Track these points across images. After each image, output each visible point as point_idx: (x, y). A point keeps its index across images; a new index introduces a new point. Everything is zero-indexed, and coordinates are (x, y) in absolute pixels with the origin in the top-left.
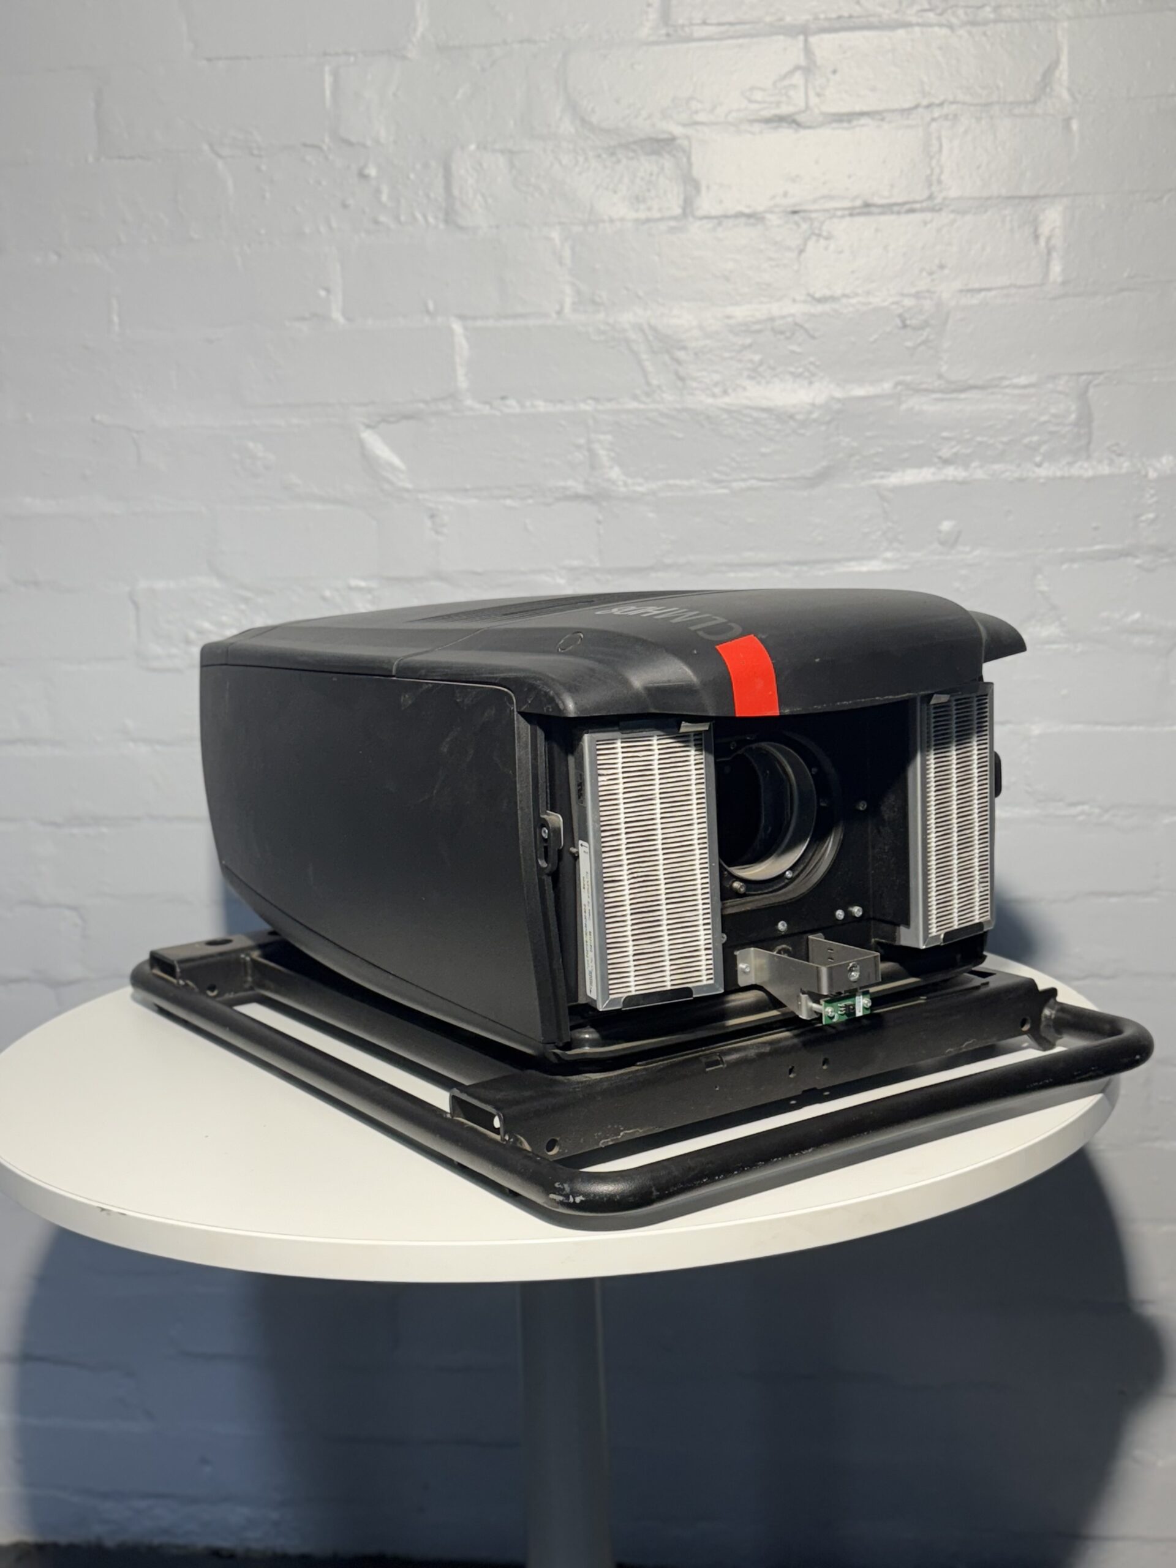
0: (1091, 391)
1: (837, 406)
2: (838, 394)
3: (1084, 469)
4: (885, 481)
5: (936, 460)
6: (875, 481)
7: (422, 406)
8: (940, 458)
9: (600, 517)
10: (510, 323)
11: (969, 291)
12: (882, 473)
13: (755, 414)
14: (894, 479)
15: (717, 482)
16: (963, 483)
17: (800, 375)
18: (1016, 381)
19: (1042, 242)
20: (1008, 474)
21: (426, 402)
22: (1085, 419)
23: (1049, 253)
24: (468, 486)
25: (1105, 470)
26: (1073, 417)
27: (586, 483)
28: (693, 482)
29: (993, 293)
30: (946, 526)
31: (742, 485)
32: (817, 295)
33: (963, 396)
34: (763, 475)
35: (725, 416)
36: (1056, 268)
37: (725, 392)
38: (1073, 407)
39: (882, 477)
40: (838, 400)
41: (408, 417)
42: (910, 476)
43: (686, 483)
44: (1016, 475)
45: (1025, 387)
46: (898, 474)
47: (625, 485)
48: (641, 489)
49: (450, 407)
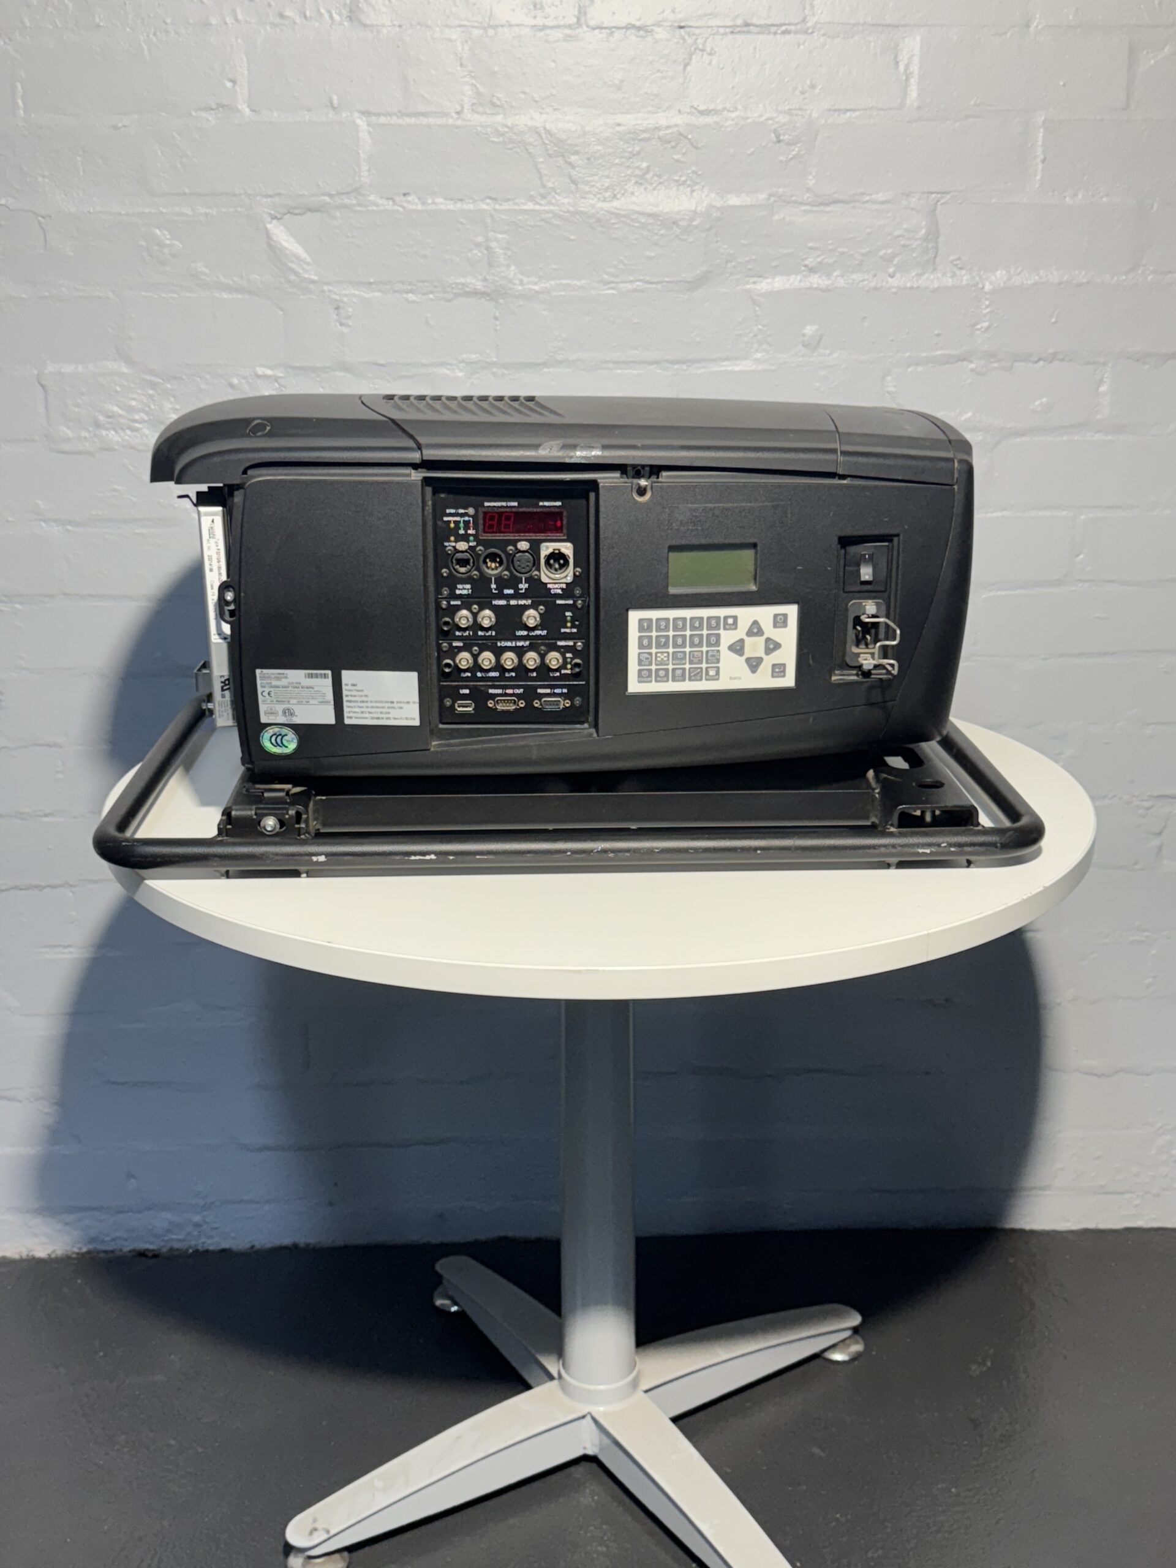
0: (939, 208)
1: (716, 214)
2: (718, 204)
3: (932, 280)
4: (758, 287)
5: (803, 268)
6: (748, 287)
7: (327, 199)
8: (806, 266)
9: (497, 314)
10: (413, 120)
11: (835, 110)
12: (756, 279)
13: (643, 219)
14: (764, 286)
15: (606, 283)
16: (826, 290)
17: (684, 183)
18: (874, 197)
19: (902, 68)
20: (866, 282)
21: (330, 196)
22: (933, 235)
23: (907, 79)
24: (372, 280)
25: (949, 281)
26: (923, 231)
27: (485, 280)
28: (584, 282)
29: (857, 113)
30: (809, 330)
31: (629, 286)
32: (702, 108)
33: (828, 209)
34: (648, 278)
35: (614, 220)
36: (913, 92)
37: (615, 197)
38: (924, 223)
39: (755, 283)
40: (718, 209)
41: (311, 210)
42: (779, 283)
43: (578, 283)
44: (873, 284)
45: (882, 203)
46: (769, 281)
47: (521, 283)
48: (536, 288)
49: (355, 202)
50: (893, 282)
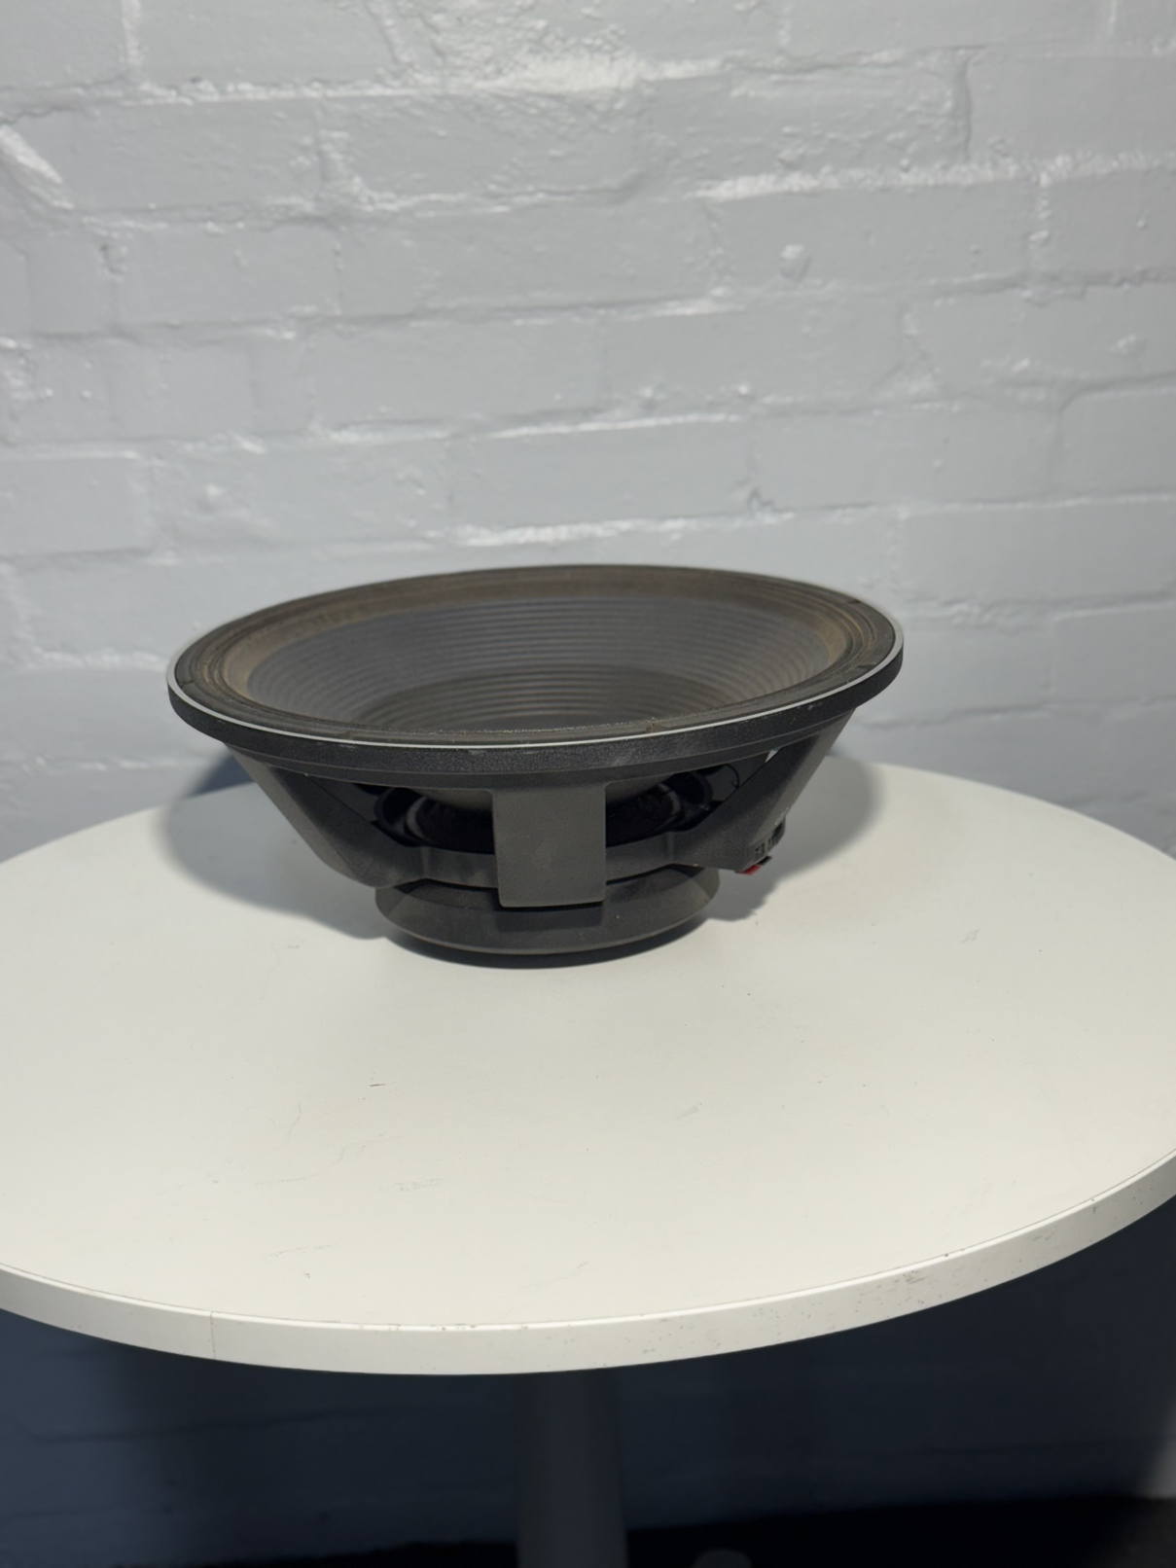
0: (970, 71)
1: (648, 92)
2: (651, 76)
3: (965, 174)
4: (712, 193)
5: (777, 164)
6: (701, 193)
7: (80, 91)
8: (782, 161)
9: (338, 246)
12: (708, 183)
13: (543, 104)
14: (726, 190)
15: (494, 197)
16: (814, 194)
17: (599, 49)
18: (875, 57)
20: (868, 182)
21: (85, 86)
22: (964, 107)
24: (152, 206)
25: (989, 174)
26: (949, 105)
27: (317, 199)
28: (461, 196)
30: (791, 252)
31: (526, 200)
33: (810, 77)
34: (554, 187)
35: (500, 106)
37: (499, 72)
38: (949, 93)
39: (709, 188)
40: (650, 84)
41: (58, 108)
42: (742, 187)
44: (880, 183)
45: (888, 65)
46: (728, 184)
47: (371, 201)
48: (392, 207)
49: (120, 94)
50: (908, 179)
